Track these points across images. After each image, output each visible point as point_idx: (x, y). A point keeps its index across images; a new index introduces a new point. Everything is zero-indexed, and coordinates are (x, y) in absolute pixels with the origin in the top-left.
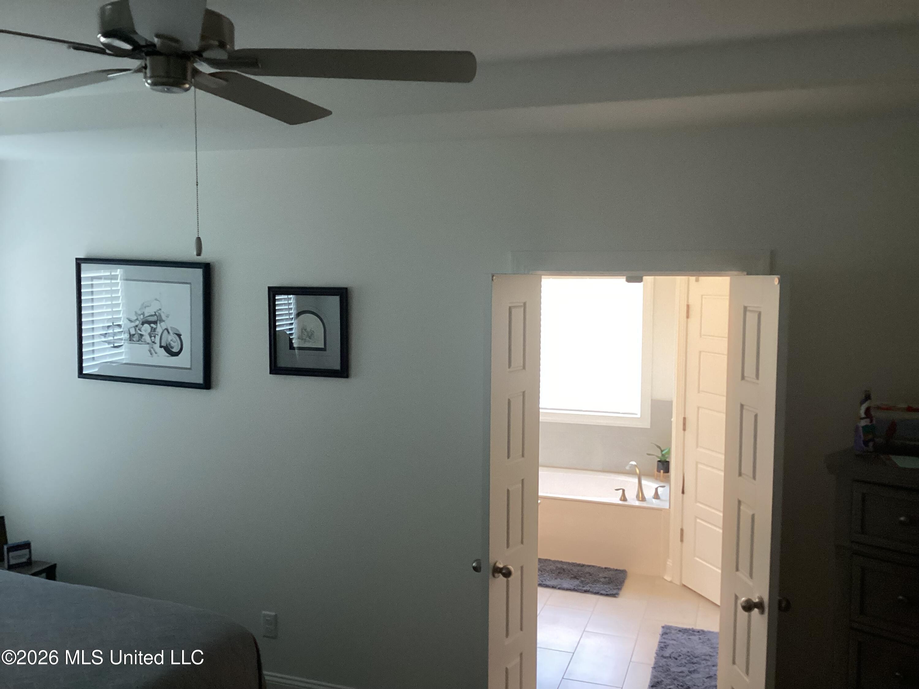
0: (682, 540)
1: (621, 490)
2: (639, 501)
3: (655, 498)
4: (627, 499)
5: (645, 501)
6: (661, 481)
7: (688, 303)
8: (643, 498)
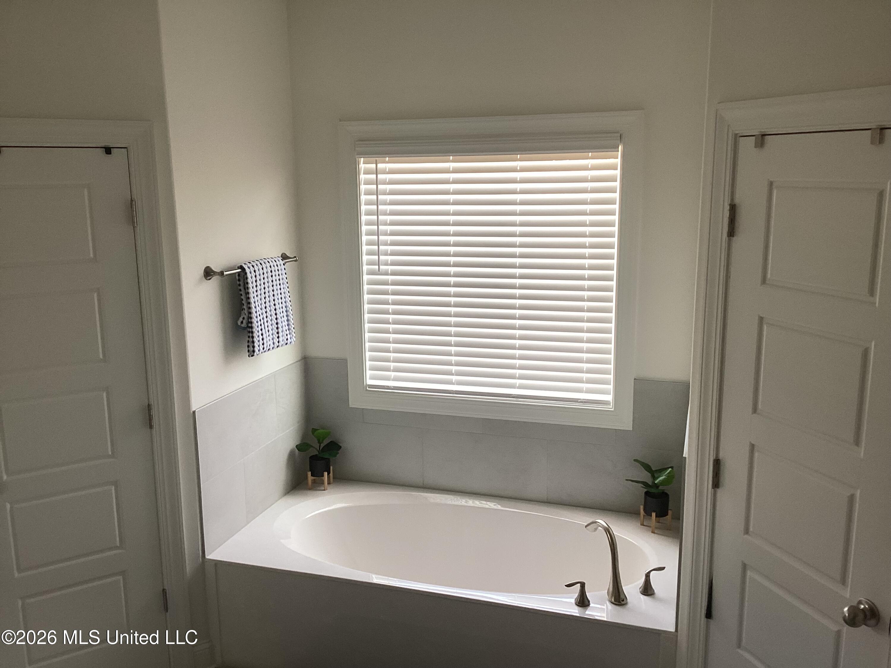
1: (579, 584)
2: (613, 605)
3: (644, 592)
4: (589, 602)
5: (626, 604)
6: (653, 532)
7: (732, 199)
8: (622, 599)
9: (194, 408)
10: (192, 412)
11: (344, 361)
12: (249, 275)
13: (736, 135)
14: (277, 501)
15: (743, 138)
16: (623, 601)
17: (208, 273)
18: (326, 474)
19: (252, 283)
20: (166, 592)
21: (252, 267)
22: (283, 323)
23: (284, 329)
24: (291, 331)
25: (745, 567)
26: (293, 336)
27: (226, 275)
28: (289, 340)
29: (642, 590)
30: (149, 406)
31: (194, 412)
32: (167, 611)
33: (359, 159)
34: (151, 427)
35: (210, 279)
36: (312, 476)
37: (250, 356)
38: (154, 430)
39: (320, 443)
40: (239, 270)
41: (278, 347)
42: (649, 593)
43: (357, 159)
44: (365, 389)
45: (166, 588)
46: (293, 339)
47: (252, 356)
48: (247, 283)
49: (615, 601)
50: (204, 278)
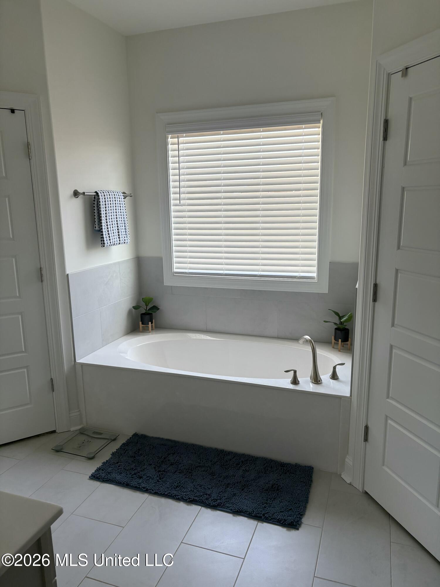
0: (366, 439)
1: (293, 371)
2: (313, 384)
3: (332, 378)
4: (299, 382)
5: (321, 383)
6: (339, 351)
7: (386, 116)
8: (319, 380)
9: (67, 272)
10: (66, 274)
11: (161, 259)
12: (100, 197)
13: (389, 74)
14: (121, 337)
15: (393, 75)
16: (319, 381)
17: (76, 194)
18: (150, 323)
19: (103, 202)
20: (52, 380)
21: (102, 193)
22: (122, 230)
23: (123, 233)
24: (127, 236)
25: (391, 347)
26: (128, 238)
27: (87, 195)
28: (126, 241)
29: (331, 377)
30: (41, 268)
31: (68, 275)
32: (53, 391)
33: (168, 135)
34: (42, 281)
35: (77, 197)
36: (142, 324)
37: (102, 246)
38: (44, 283)
39: (147, 306)
40: (95, 194)
41: (119, 243)
42: (335, 378)
43: (167, 135)
44: (173, 275)
45: (53, 378)
46: (129, 240)
47: (104, 246)
48: (100, 202)
49: (314, 381)
50: (73, 196)
